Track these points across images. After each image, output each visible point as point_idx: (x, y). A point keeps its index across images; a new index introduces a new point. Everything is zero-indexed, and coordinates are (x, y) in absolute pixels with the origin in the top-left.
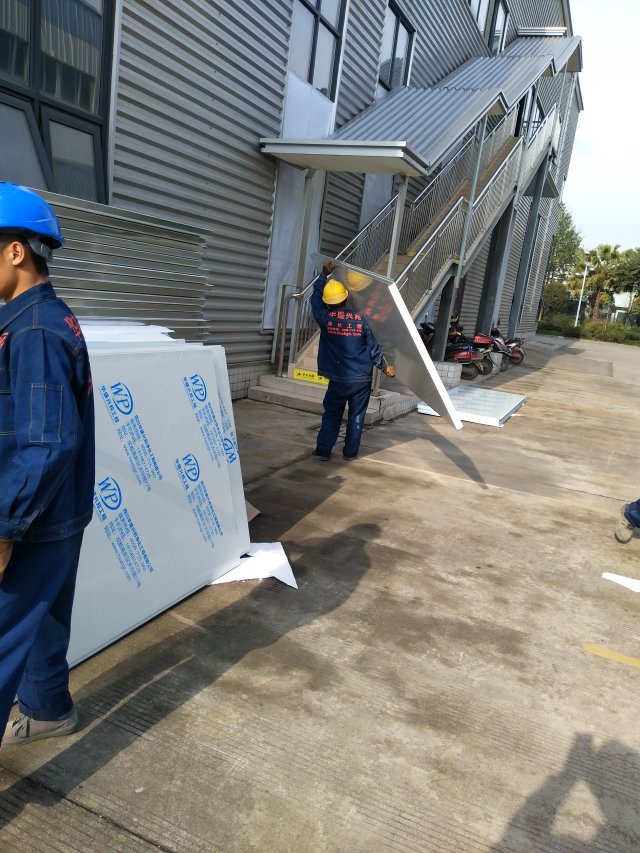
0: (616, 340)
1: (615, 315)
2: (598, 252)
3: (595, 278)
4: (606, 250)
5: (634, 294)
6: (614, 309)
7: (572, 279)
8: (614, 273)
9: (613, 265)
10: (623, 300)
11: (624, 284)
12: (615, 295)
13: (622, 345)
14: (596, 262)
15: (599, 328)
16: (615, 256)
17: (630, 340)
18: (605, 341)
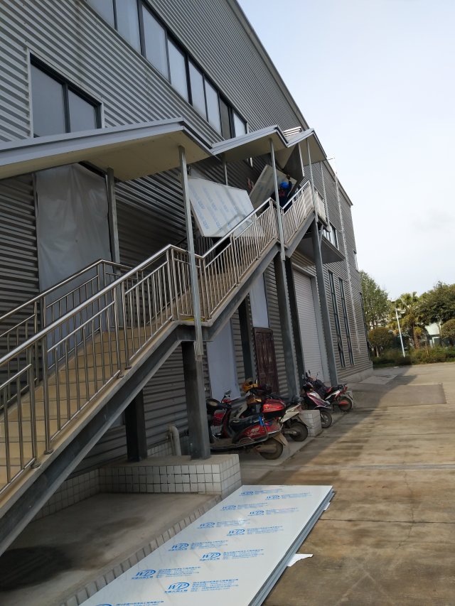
0: (439, 360)
1: (432, 341)
2: (403, 300)
3: (407, 318)
4: (408, 297)
5: (440, 323)
6: (430, 337)
7: (391, 323)
8: (418, 311)
9: (416, 307)
10: (433, 329)
11: (430, 317)
12: (426, 327)
13: (445, 363)
14: (404, 307)
15: (423, 354)
16: (415, 300)
17: (450, 357)
18: (431, 363)
